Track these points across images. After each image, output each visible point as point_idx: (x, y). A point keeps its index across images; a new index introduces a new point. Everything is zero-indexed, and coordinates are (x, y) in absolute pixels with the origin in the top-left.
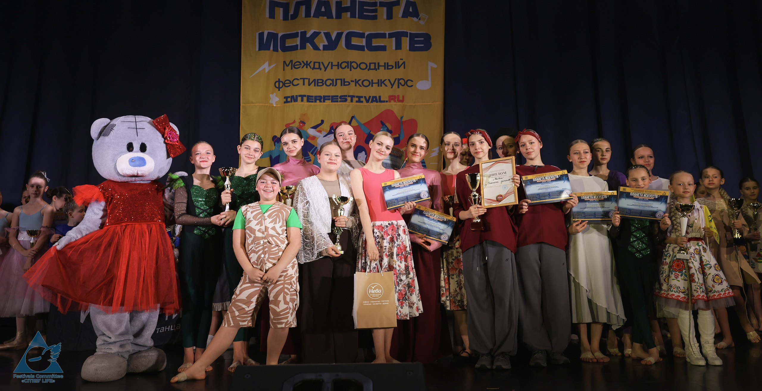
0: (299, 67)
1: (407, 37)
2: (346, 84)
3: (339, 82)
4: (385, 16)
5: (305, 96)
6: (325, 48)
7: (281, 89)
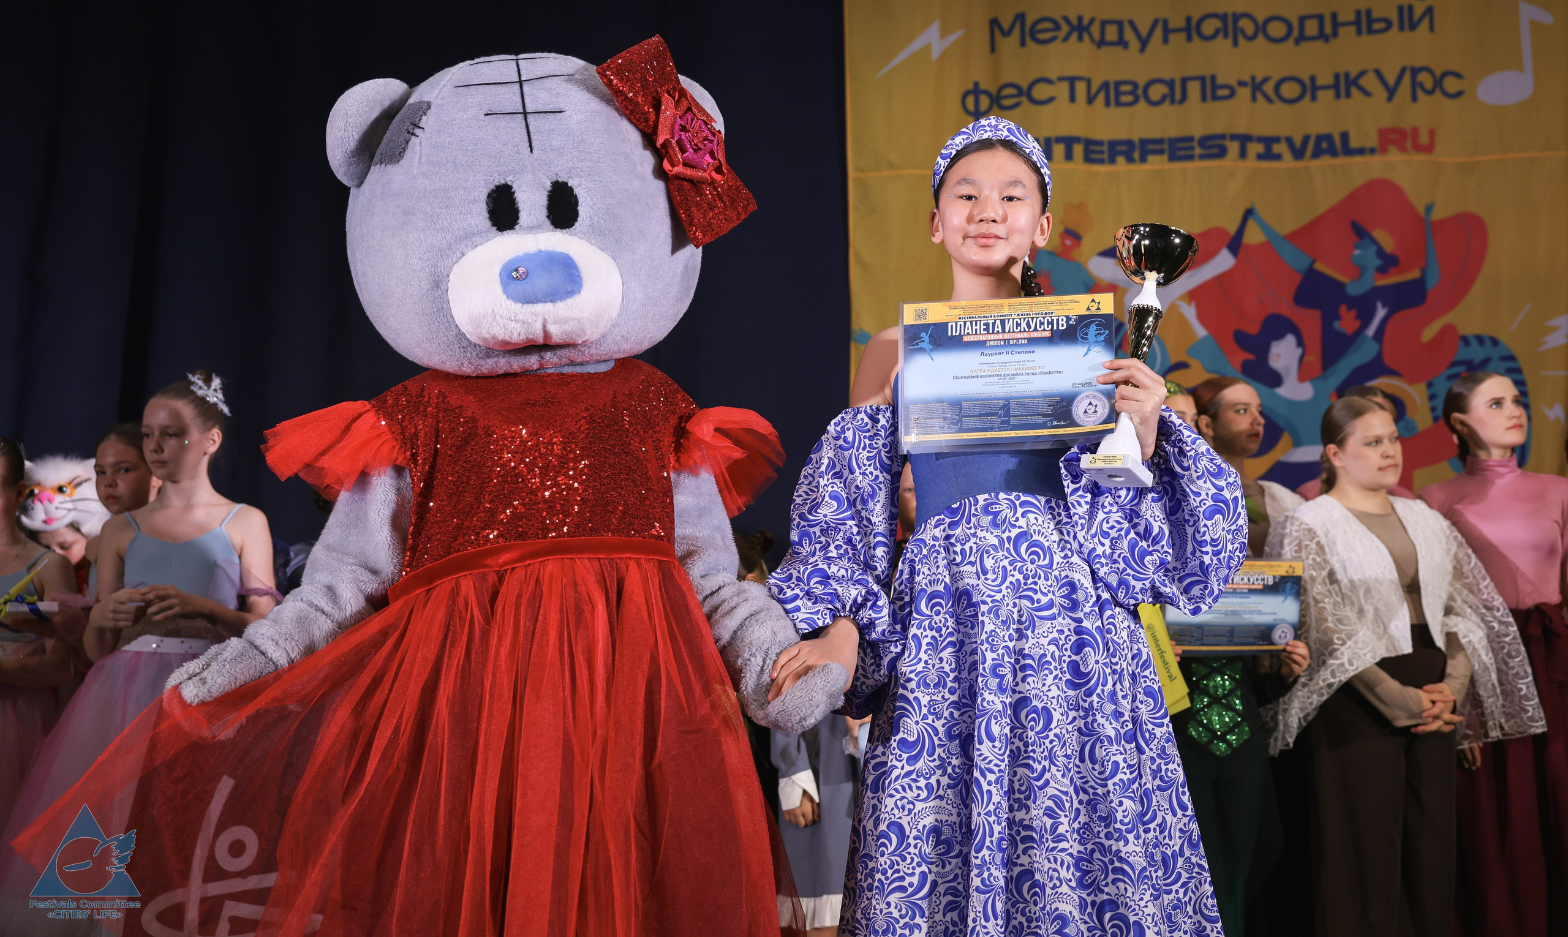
2: (1220, 93)
3: (1194, 88)
5: (1077, 140)
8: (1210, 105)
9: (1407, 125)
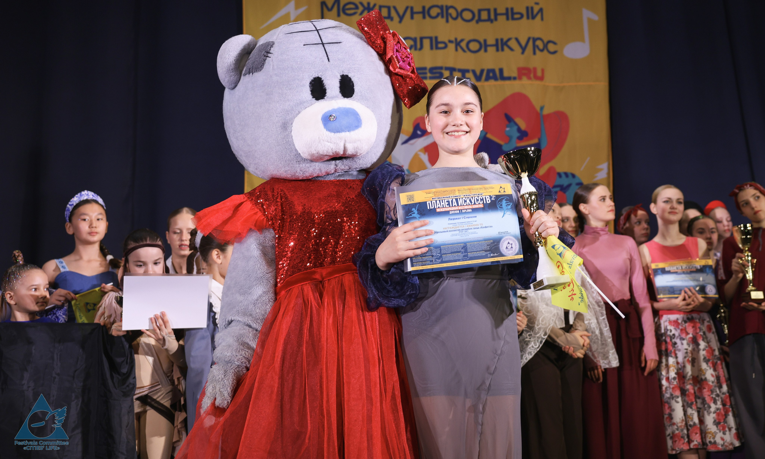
0: (354, 14)
2: (439, 46)
3: (427, 43)
8: (435, 51)
9: (531, 66)
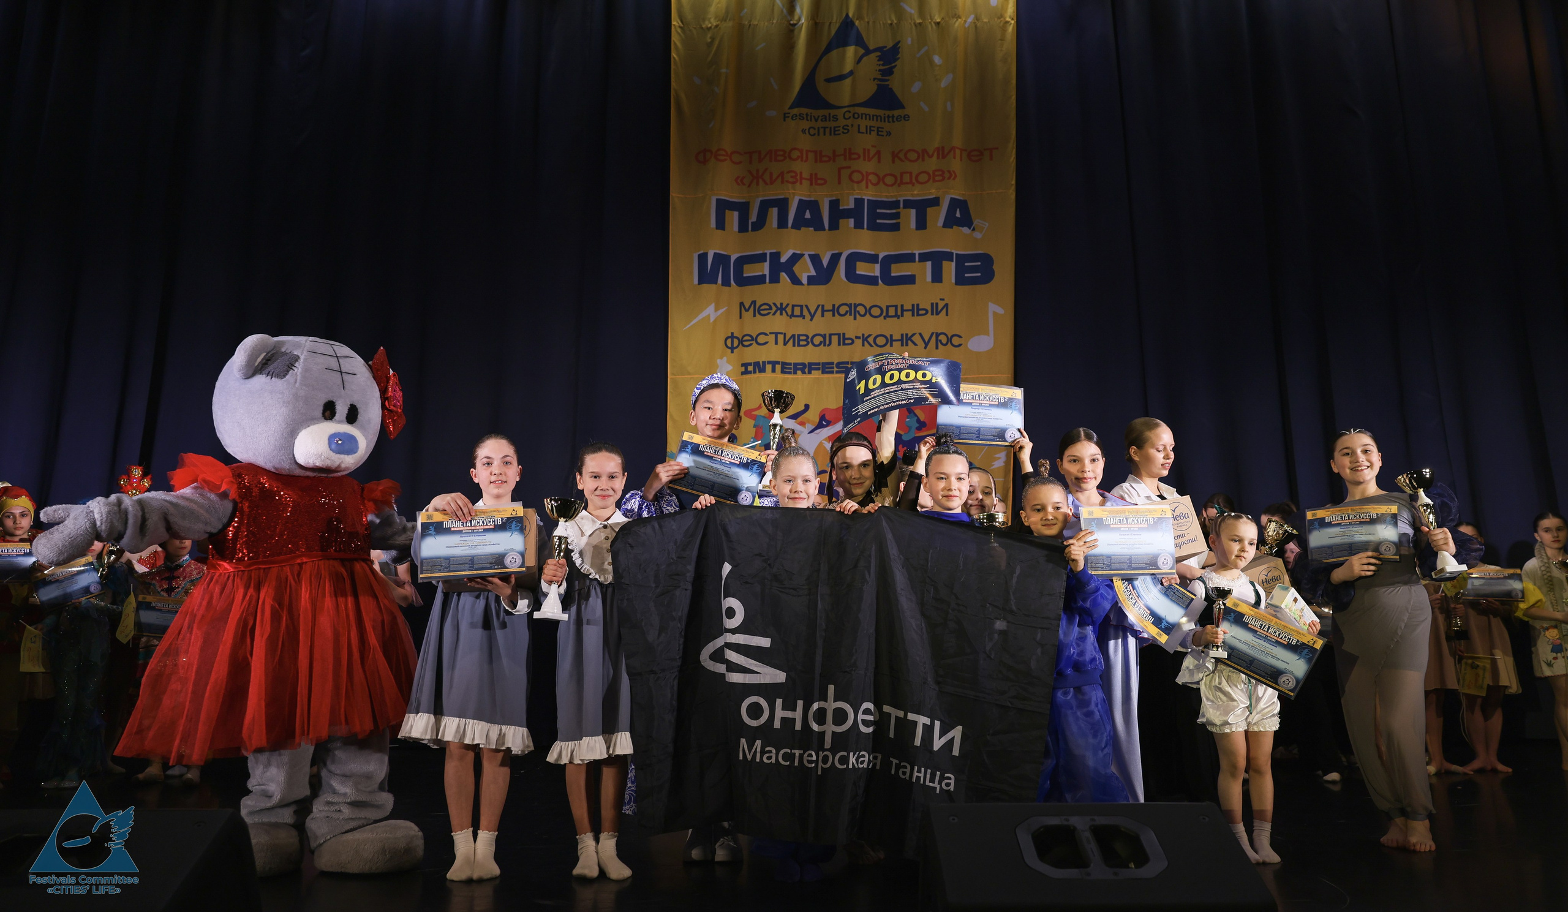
0: (769, 313)
1: (953, 261)
2: (847, 342)
3: (835, 339)
4: (913, 225)
5: (778, 363)
6: (812, 281)
7: (735, 350)
8: (842, 347)
